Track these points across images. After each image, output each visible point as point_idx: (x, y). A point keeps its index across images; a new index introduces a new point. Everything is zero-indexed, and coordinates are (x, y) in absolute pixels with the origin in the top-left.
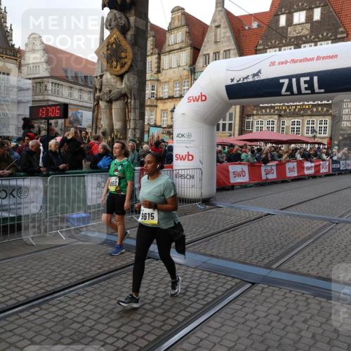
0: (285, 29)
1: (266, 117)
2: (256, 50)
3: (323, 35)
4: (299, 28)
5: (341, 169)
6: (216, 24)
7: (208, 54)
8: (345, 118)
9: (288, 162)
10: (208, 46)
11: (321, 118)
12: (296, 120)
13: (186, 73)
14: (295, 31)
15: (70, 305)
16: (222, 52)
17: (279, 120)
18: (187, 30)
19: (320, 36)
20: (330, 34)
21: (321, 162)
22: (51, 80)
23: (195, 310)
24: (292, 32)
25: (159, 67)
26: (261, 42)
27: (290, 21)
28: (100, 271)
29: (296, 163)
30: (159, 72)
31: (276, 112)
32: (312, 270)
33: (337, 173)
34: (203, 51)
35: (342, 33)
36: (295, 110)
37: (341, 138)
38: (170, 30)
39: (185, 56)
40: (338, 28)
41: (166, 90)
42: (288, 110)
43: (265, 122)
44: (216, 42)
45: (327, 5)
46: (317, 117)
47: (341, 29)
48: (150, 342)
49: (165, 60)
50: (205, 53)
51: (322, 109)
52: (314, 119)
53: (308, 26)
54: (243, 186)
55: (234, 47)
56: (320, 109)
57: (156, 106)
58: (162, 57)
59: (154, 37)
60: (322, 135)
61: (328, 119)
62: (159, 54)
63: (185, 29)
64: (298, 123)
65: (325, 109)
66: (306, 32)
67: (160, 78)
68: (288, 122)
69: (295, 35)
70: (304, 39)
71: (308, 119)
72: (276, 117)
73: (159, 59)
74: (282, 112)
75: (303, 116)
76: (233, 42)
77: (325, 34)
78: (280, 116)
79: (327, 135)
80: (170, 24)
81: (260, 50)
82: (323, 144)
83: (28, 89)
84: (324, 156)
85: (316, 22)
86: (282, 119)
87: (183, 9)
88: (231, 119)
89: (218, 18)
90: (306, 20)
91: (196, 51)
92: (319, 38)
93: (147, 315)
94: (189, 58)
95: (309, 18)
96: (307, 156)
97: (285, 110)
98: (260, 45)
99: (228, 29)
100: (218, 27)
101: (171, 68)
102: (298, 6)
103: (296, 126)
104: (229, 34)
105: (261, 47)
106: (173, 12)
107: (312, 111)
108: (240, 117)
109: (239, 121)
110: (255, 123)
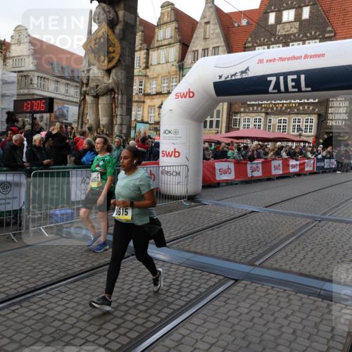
0: (274, 26)
1: (253, 115)
2: (245, 48)
3: (311, 34)
4: (288, 26)
5: (325, 167)
6: (206, 20)
7: (197, 51)
8: (330, 116)
10: (197, 42)
11: (307, 117)
12: (283, 118)
13: (174, 69)
14: (284, 29)
15: (51, 302)
16: (211, 49)
17: (266, 118)
18: (177, 26)
19: (309, 35)
20: (318, 33)
21: (306, 161)
22: (37, 74)
23: (178, 307)
24: (281, 31)
25: (147, 62)
26: (250, 39)
27: (279, 19)
28: (82, 268)
29: (281, 161)
30: (147, 67)
31: (263, 110)
32: (295, 267)
33: (321, 171)
34: (192, 47)
35: (330, 32)
36: (281, 108)
37: (326, 137)
38: (160, 25)
39: (173, 52)
40: (326, 27)
41: (154, 86)
42: (275, 108)
43: (252, 120)
44: (205, 39)
45: (316, 4)
46: (303, 116)
47: (329, 29)
48: (132, 339)
49: (154, 55)
50: (194, 49)
51: (309, 108)
52: (300, 117)
53: (297, 24)
54: (229, 183)
55: (223, 44)
56: (306, 107)
57: (144, 102)
58: (151, 53)
59: (143, 32)
60: (308, 133)
61: (314, 118)
62: (148, 50)
63: (174, 25)
64: (285, 121)
65: (311, 108)
66: (294, 30)
67: (148, 74)
68: (275, 120)
69: (284, 33)
70: (292, 37)
71: (294, 117)
72: (263, 115)
73: (148, 54)
74: (270, 110)
75: (289, 114)
76: (222, 39)
77: (313, 33)
78: (267, 114)
79: (312, 134)
80: (159, 19)
81: (249, 47)
82: (309, 143)
83: (13, 83)
84: (309, 155)
85: (305, 20)
86: (269, 117)
87: (173, 4)
88: (218, 117)
89: (208, 14)
90: (295, 19)
91: (185, 47)
92: (307, 37)
93: (130, 312)
94: (177, 54)
95: (298, 17)
96: (292, 155)
97: (272, 108)
98: (249, 42)
99: (218, 26)
100: (208, 23)
101: (159, 64)
102: (287, 4)
103: (282, 124)
104: (218, 31)
105: (250, 45)
106: (162, 7)
107: (298, 110)
108: (227, 114)
109: (227, 118)
110: (242, 120)
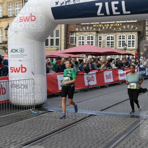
1: (86, 33)
5: (146, 74)
9: (106, 70)
11: (129, 34)
12: (110, 36)
17: (97, 36)
29: (111, 71)
31: (94, 29)
36: (109, 27)
37: (145, 50)
42: (103, 28)
43: (86, 38)
46: (126, 33)
51: (130, 27)
52: (124, 34)
56: (128, 26)
60: (131, 47)
61: (135, 35)
64: (112, 38)
65: (132, 27)
68: (104, 37)
72: (95, 33)
74: (99, 29)
75: (115, 32)
78: (97, 32)
79: (134, 48)
82: (132, 55)
86: (99, 35)
88: (57, 36)
97: (101, 28)
103: (110, 41)
107: (122, 28)
108: (65, 33)
109: (65, 37)
110: (78, 38)
